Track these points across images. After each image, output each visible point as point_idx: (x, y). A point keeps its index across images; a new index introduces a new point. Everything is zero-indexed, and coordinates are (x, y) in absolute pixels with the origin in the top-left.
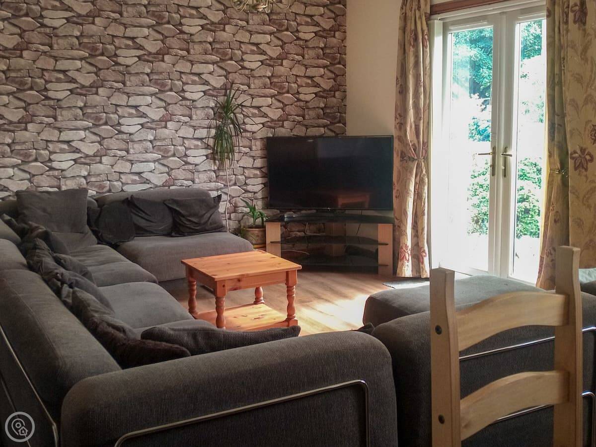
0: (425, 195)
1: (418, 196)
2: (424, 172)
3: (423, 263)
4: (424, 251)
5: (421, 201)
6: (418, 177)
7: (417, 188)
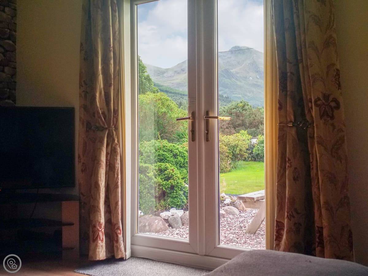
0: (118, 166)
1: (111, 167)
2: (116, 141)
3: (117, 241)
4: (118, 228)
5: (114, 172)
6: (110, 147)
7: (109, 159)
